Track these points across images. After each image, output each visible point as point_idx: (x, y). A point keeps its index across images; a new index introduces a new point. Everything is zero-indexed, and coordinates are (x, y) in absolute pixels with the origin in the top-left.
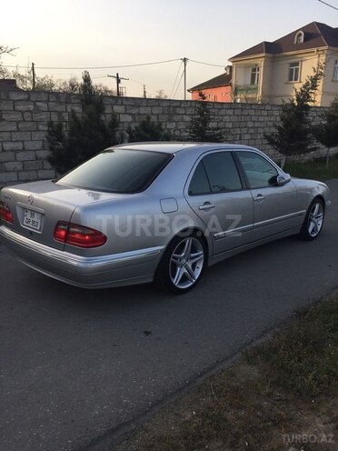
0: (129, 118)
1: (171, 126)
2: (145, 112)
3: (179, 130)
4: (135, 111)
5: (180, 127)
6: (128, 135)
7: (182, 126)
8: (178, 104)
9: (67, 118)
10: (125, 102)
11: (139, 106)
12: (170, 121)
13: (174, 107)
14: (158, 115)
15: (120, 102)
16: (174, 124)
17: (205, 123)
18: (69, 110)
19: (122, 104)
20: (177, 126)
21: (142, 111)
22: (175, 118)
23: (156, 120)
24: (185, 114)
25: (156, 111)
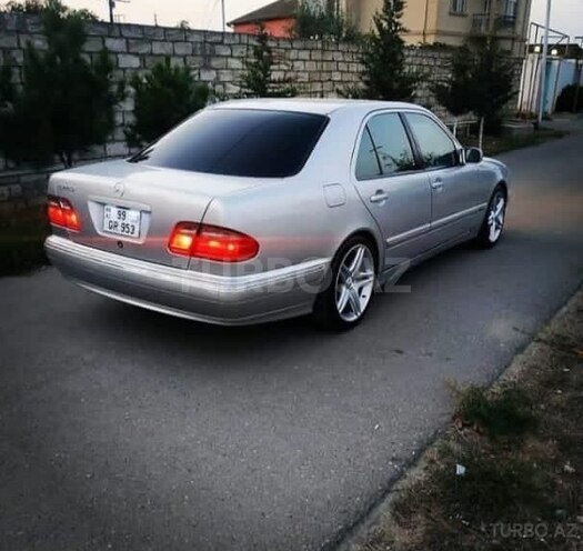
0: (135, 62)
1: (208, 76)
2: (163, 52)
3: (223, 83)
4: (145, 49)
5: (223, 78)
6: (132, 90)
7: (226, 76)
8: (220, 39)
9: (20, 60)
10: (126, 33)
11: (151, 41)
12: (207, 67)
13: (212, 44)
14: (184, 57)
15: (116, 32)
16: (214, 73)
17: (266, 70)
18: (23, 45)
19: (121, 36)
20: (218, 78)
21: (157, 48)
22: (214, 63)
23: (181, 65)
24: (232, 56)
25: (181, 49)
